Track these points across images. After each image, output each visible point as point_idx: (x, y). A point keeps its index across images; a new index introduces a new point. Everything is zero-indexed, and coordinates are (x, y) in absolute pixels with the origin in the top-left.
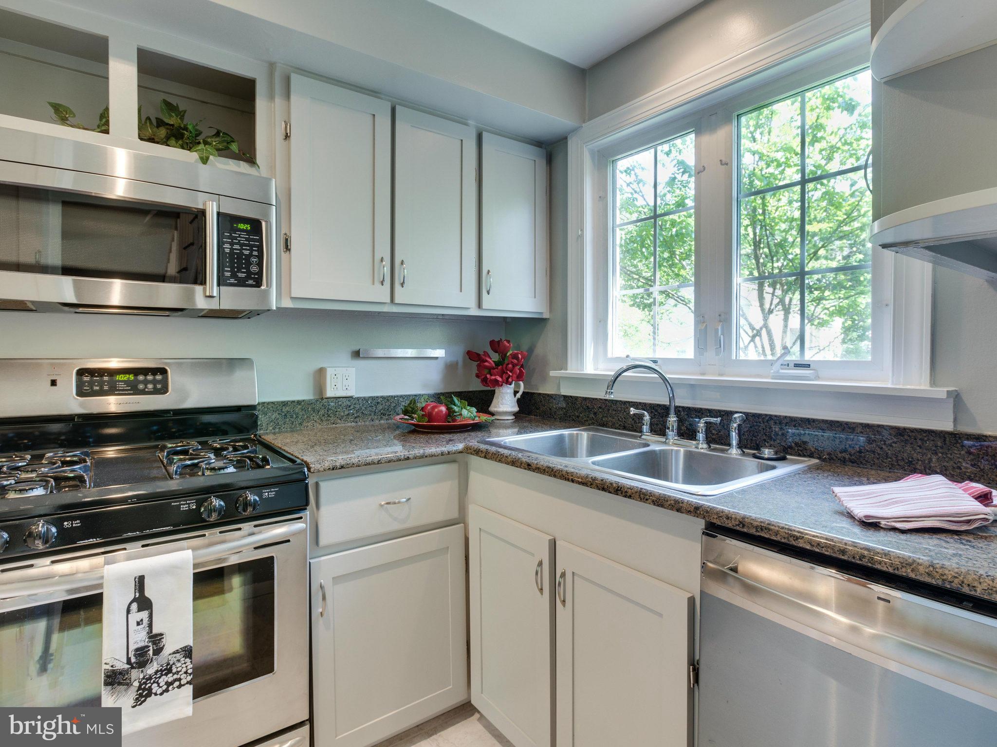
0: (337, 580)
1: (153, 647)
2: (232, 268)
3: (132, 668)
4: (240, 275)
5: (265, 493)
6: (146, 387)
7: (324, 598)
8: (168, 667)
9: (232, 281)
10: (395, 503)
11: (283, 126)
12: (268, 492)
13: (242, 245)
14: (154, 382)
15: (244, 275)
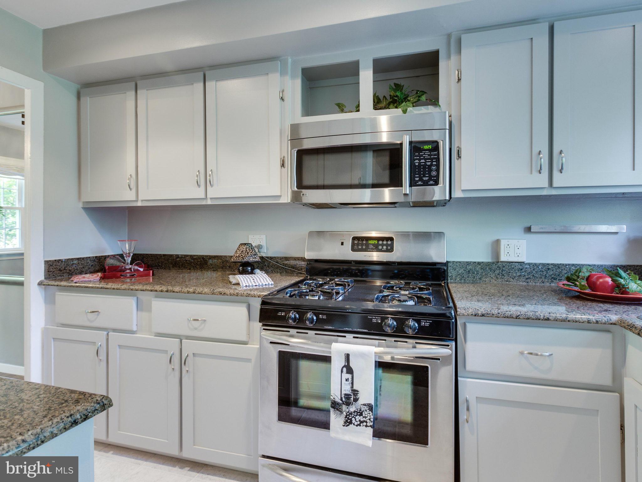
0: (479, 399)
1: (353, 397)
2: (419, 174)
3: (343, 403)
4: (424, 179)
5: (423, 322)
6: (383, 248)
7: (468, 409)
8: (361, 412)
9: (420, 183)
10: (537, 355)
11: (457, 72)
12: (425, 322)
13: (425, 159)
14: (387, 245)
15: (427, 178)
